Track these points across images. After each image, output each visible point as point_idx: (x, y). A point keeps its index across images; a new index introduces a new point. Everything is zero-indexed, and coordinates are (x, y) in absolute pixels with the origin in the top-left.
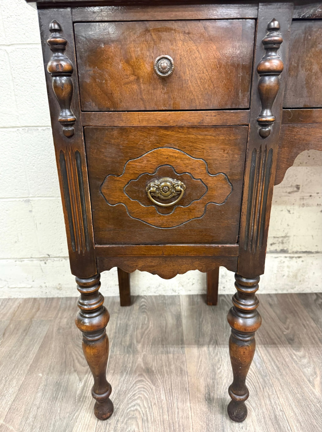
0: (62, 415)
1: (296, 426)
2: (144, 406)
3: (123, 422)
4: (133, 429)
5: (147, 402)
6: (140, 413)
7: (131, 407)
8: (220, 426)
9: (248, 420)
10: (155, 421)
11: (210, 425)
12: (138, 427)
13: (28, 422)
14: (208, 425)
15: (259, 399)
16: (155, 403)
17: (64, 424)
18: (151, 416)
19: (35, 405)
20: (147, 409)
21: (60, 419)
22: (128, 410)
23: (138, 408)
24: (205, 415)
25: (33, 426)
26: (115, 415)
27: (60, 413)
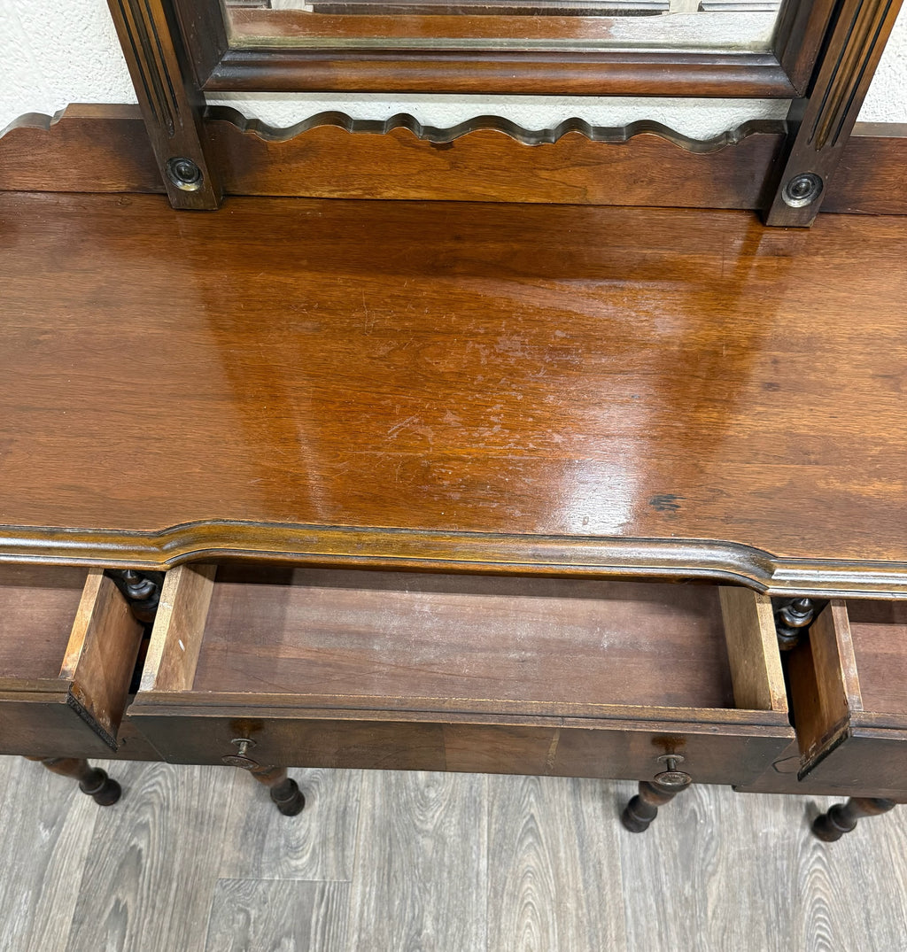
0: (51, 794)
1: (367, 823)
2: (167, 786)
3: (134, 809)
4: (146, 819)
5: (173, 779)
6: (159, 797)
7: (148, 787)
8: (265, 819)
9: (305, 814)
10: (178, 808)
11: (252, 818)
12: (154, 817)
13: (6, 803)
14: (249, 817)
15: (334, 781)
16: (183, 783)
17: (55, 808)
18: (174, 801)
19: (14, 778)
20: (171, 792)
21: (49, 800)
22: (144, 792)
23: (157, 788)
24: (249, 802)
25: (13, 809)
26: (124, 799)
27: (48, 792)
